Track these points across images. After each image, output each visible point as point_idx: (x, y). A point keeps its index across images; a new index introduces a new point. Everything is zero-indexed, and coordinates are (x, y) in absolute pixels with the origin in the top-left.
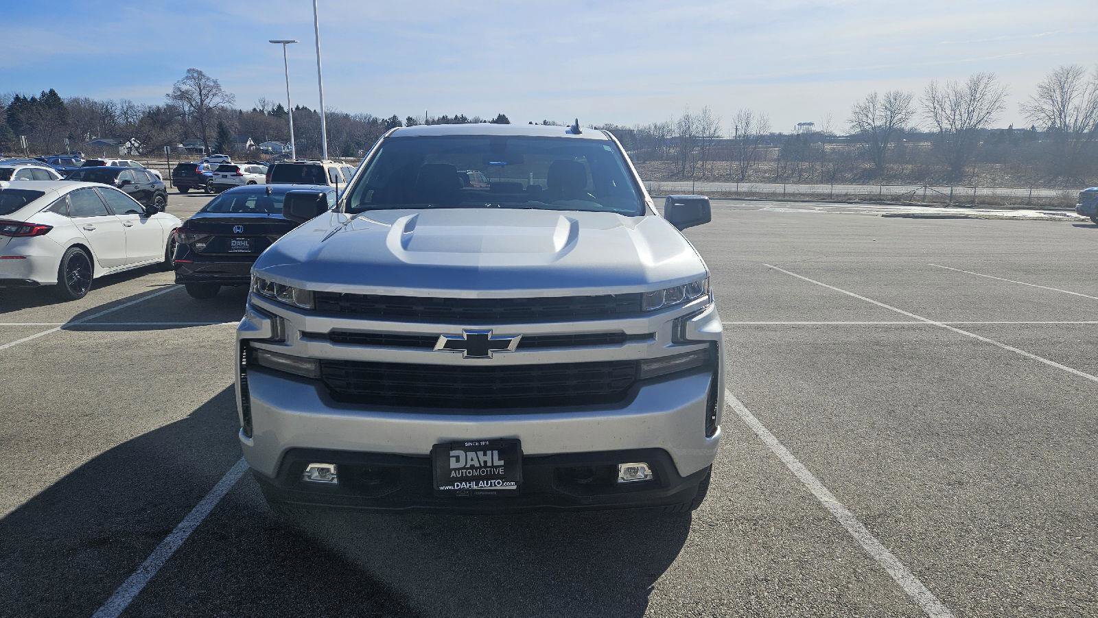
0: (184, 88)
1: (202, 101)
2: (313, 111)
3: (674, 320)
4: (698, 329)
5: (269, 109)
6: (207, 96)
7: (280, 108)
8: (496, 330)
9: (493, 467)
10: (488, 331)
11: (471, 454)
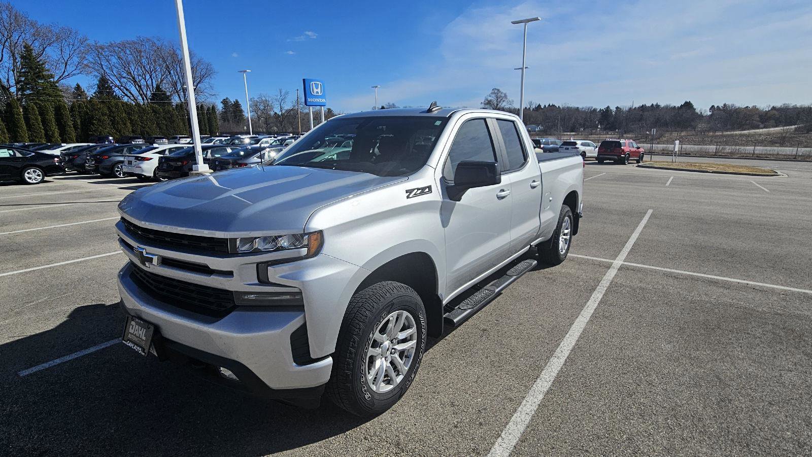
0: (489, 98)
1: (497, 105)
2: (557, 107)
3: (258, 264)
4: (278, 275)
5: (534, 107)
6: (500, 102)
7: (539, 106)
8: (148, 250)
9: (141, 339)
10: (144, 249)
11: (137, 327)
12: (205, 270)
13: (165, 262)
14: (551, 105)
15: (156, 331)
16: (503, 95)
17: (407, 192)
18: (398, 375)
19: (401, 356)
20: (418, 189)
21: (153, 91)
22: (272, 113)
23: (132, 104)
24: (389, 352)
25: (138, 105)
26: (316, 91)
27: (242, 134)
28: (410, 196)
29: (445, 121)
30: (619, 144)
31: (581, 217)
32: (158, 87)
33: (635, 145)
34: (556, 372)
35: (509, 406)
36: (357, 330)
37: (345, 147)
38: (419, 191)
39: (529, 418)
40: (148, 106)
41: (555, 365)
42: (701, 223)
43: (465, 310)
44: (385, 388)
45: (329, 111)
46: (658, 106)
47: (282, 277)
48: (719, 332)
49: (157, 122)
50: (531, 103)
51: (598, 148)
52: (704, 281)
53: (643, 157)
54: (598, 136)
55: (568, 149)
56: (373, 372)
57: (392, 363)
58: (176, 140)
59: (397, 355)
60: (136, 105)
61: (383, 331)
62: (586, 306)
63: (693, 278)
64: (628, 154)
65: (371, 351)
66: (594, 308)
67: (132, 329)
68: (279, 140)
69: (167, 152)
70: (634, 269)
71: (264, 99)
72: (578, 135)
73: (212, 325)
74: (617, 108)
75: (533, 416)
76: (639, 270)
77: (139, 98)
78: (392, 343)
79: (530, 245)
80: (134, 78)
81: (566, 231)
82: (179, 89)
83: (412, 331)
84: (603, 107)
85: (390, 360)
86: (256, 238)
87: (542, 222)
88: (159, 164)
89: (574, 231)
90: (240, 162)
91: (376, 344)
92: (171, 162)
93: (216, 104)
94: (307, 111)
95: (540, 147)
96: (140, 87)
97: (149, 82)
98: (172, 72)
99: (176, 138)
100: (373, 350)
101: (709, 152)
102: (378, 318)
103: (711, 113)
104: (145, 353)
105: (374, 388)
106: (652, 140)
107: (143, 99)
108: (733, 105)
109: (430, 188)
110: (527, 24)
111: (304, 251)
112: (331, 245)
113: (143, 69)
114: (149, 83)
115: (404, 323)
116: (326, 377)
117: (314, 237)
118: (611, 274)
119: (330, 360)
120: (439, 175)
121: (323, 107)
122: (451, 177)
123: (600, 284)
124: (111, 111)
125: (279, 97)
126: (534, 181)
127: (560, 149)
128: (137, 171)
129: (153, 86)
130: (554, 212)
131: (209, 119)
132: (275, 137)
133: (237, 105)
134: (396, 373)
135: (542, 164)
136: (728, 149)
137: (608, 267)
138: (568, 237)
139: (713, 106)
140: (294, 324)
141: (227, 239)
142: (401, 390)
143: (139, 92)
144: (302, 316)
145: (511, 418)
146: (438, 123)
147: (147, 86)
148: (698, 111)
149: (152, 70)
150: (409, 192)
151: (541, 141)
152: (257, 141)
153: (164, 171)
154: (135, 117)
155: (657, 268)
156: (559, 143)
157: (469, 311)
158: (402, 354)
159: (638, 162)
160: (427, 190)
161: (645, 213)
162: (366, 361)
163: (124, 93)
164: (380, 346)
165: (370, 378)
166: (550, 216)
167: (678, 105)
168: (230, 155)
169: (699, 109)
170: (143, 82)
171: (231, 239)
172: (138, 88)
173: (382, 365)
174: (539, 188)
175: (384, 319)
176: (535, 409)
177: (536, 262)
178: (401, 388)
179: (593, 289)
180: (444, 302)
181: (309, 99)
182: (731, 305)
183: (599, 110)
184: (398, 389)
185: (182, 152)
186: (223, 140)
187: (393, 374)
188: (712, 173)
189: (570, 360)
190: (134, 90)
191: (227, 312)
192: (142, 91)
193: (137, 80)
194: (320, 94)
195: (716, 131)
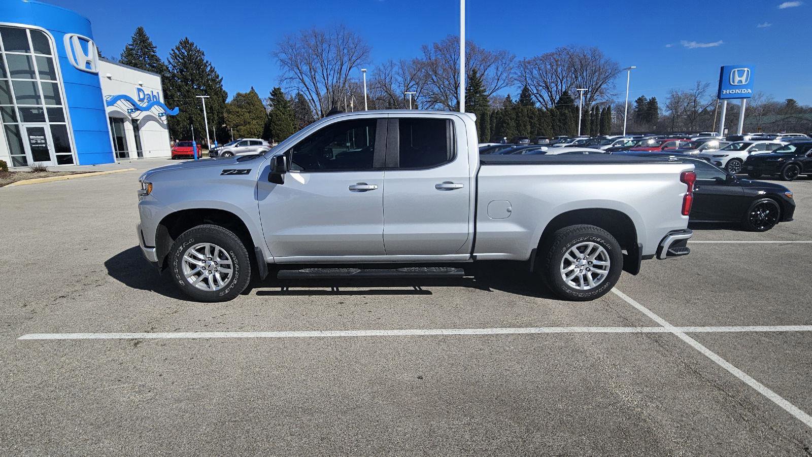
17: (224, 171)
20: (235, 170)
21: (561, 95)
24: (213, 269)
26: (739, 79)
28: (225, 174)
32: (565, 92)
38: (236, 172)
40: (554, 110)
70: (662, 341)
77: (548, 103)
79: (473, 255)
83: (228, 262)
87: (479, 231)
96: (551, 93)
98: (579, 76)
105: (190, 281)
107: (552, 104)
109: (249, 171)
111: (145, 192)
114: (559, 89)
117: (150, 186)
118: (604, 330)
119: (154, 249)
120: (267, 164)
124: (518, 116)
126: (448, 182)
129: (561, 91)
131: (602, 119)
133: (653, 102)
143: (549, 97)
147: (557, 91)
150: (226, 171)
155: (714, 357)
160: (245, 172)
163: (538, 99)
165: (186, 274)
166: (510, 229)
180: (275, 258)
181: (725, 90)
190: (546, 96)
192: (552, 96)
194: (744, 83)
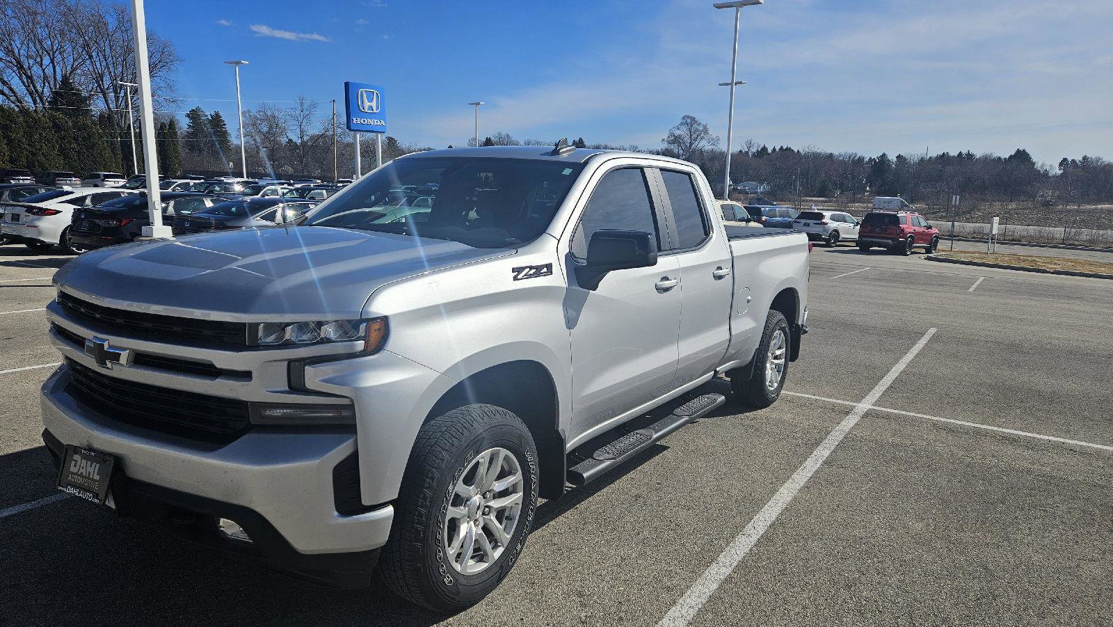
0: (677, 133)
1: (691, 144)
2: (796, 151)
3: (290, 362)
4: (319, 379)
5: (754, 150)
6: (695, 139)
7: (764, 149)
8: (111, 341)
9: (92, 479)
10: (105, 340)
11: (84, 461)
12: (208, 371)
13: (140, 360)
14: (784, 147)
15: (116, 466)
16: (701, 128)
17: (514, 270)
18: (495, 547)
19: (499, 518)
20: (531, 268)
21: (55, 85)
22: (284, 140)
23: (14, 109)
24: (480, 513)
25: (24, 112)
26: (370, 104)
27: (226, 174)
28: (519, 277)
29: (579, 168)
30: (895, 220)
31: (805, 332)
32: (65, 80)
33: (923, 223)
34: (742, 555)
35: (665, 596)
36: (428, 480)
37: (419, 206)
38: (533, 271)
39: (692, 612)
40: (44, 115)
41: (742, 546)
42: (1014, 351)
43: (602, 461)
44: (474, 568)
45: (391, 142)
46: (970, 156)
47: (326, 381)
48: (1000, 507)
49: (60, 146)
50: (750, 145)
51: (859, 226)
52: (994, 435)
53: (937, 242)
54: (865, 205)
55: (809, 225)
56: (456, 544)
57: (486, 529)
58: (96, 181)
59: (493, 517)
60: (21, 111)
61: (468, 481)
62: (802, 468)
63: (977, 432)
64: (910, 237)
65: (452, 512)
66: (814, 470)
67: (75, 466)
68: (297, 190)
69: (88, 201)
70: (888, 417)
71: (269, 113)
72: (831, 202)
73: (213, 453)
74: (899, 157)
75: (700, 610)
76: (897, 418)
77: (26, 99)
78: (484, 498)
79: (716, 371)
80: (19, 62)
81: (778, 352)
82: (106, 87)
83: (516, 478)
84: (875, 155)
85: (482, 524)
86: (288, 324)
87: (733, 332)
88: (73, 222)
89: (793, 354)
90: (229, 224)
91: (458, 501)
92: (98, 219)
93: (177, 117)
94: (349, 140)
95: (759, 221)
96: (30, 78)
97: (49, 71)
98: (94, 54)
99: (98, 176)
100: (454, 509)
101: (1053, 238)
102: (462, 462)
103: (1061, 172)
104: (100, 500)
105: (458, 567)
106: (954, 214)
107: (35, 102)
108: (1098, 159)
109: (549, 266)
110: (740, 9)
111: (360, 345)
112: (400, 338)
113: (38, 46)
114: (47, 73)
115: (502, 467)
116: (383, 537)
117: (376, 326)
118: (849, 422)
119: (390, 510)
120: (564, 249)
121: (380, 135)
122: (582, 252)
123: (828, 437)
125: (298, 112)
126: (720, 268)
127: (795, 225)
128: (29, 233)
129: (55, 79)
130: (755, 318)
132: (289, 184)
133: (217, 121)
134: (493, 544)
135: (734, 243)
136: (1085, 234)
137: (847, 412)
138: (782, 361)
139: (1065, 160)
140: (339, 453)
141: (245, 324)
142: (501, 570)
143: (27, 87)
144: (351, 440)
145: (666, 613)
146: (567, 172)
147: (46, 78)
148: (1038, 166)
149: (55, 48)
150: (517, 270)
151: (763, 209)
152: (257, 190)
153: (85, 235)
154: (17, 135)
155: (925, 416)
156: (794, 214)
157: (608, 463)
158: (500, 514)
159: (928, 251)
160: (545, 270)
161: (923, 334)
162: (444, 527)
164: (465, 504)
165: (451, 553)
166: (748, 325)
167: (1005, 155)
168: (211, 211)
169: (1039, 165)
170: (36, 70)
171: (251, 325)
172: (25, 80)
173: (469, 533)
174: (728, 279)
175: (470, 461)
176: (704, 602)
177: (723, 397)
178: (502, 567)
179: (817, 443)
180: (570, 445)
181: (355, 119)
182: (1029, 472)
183: (867, 160)
184: (495, 570)
185: (119, 203)
186: (192, 184)
187: (488, 546)
188: (1052, 273)
189: (766, 539)
190: (16, 83)
191: (235, 437)
192: (34, 87)
193: (26, 67)
194: (375, 111)
195: (1068, 202)
